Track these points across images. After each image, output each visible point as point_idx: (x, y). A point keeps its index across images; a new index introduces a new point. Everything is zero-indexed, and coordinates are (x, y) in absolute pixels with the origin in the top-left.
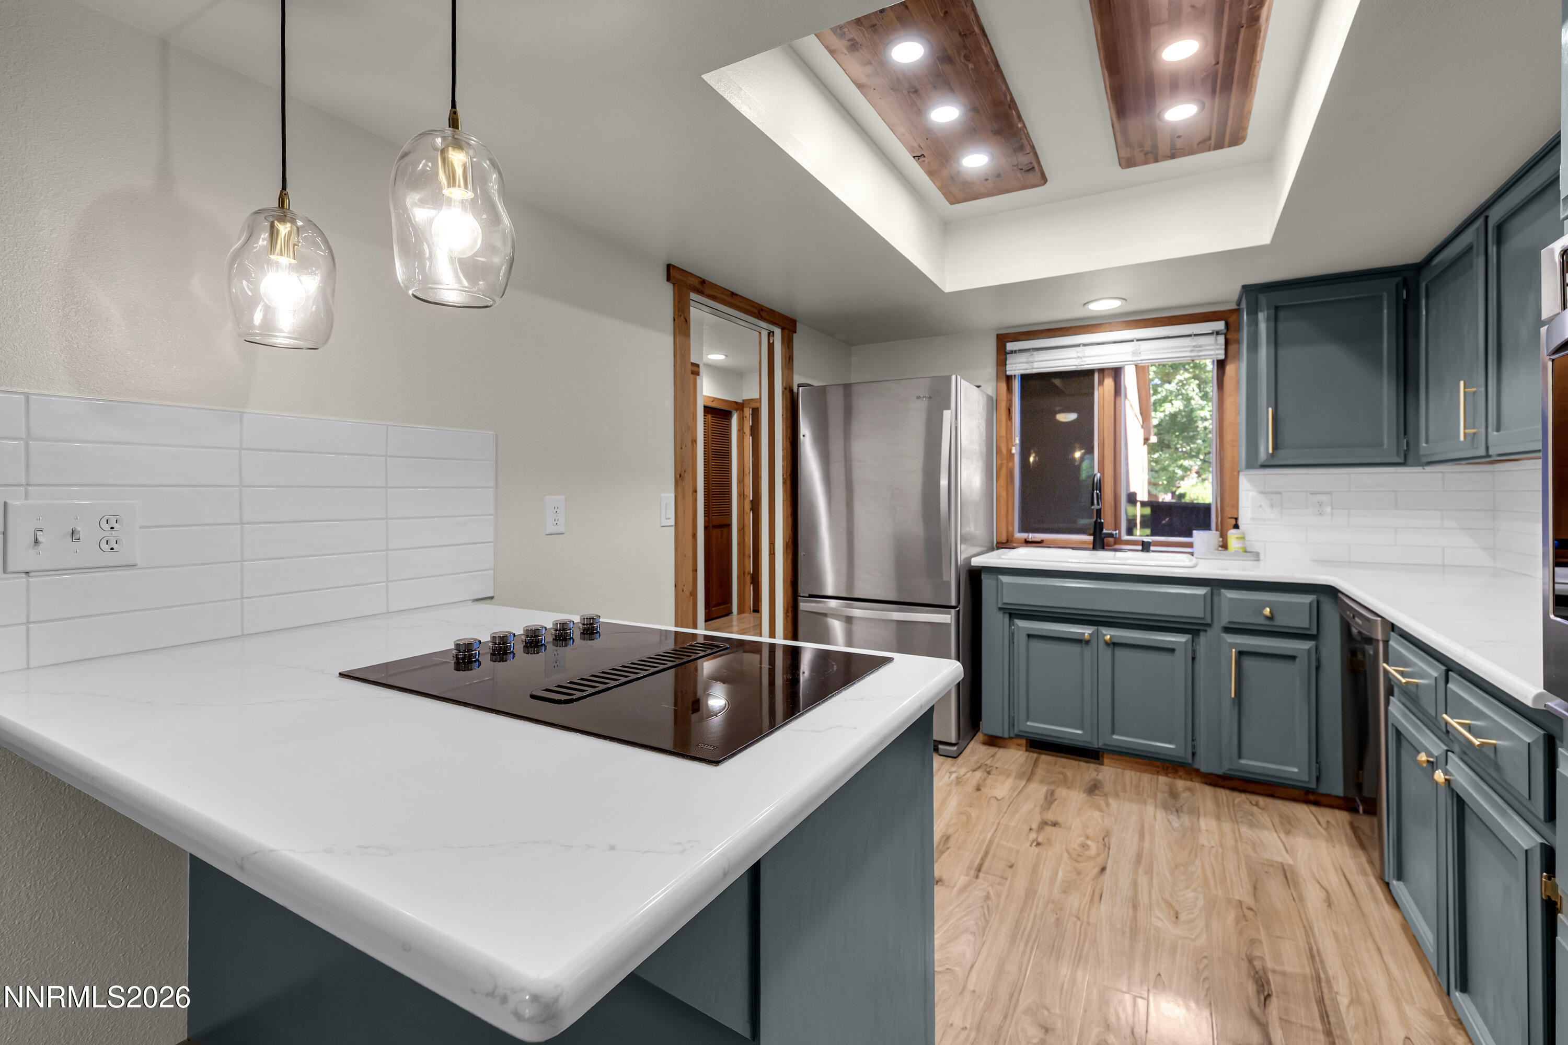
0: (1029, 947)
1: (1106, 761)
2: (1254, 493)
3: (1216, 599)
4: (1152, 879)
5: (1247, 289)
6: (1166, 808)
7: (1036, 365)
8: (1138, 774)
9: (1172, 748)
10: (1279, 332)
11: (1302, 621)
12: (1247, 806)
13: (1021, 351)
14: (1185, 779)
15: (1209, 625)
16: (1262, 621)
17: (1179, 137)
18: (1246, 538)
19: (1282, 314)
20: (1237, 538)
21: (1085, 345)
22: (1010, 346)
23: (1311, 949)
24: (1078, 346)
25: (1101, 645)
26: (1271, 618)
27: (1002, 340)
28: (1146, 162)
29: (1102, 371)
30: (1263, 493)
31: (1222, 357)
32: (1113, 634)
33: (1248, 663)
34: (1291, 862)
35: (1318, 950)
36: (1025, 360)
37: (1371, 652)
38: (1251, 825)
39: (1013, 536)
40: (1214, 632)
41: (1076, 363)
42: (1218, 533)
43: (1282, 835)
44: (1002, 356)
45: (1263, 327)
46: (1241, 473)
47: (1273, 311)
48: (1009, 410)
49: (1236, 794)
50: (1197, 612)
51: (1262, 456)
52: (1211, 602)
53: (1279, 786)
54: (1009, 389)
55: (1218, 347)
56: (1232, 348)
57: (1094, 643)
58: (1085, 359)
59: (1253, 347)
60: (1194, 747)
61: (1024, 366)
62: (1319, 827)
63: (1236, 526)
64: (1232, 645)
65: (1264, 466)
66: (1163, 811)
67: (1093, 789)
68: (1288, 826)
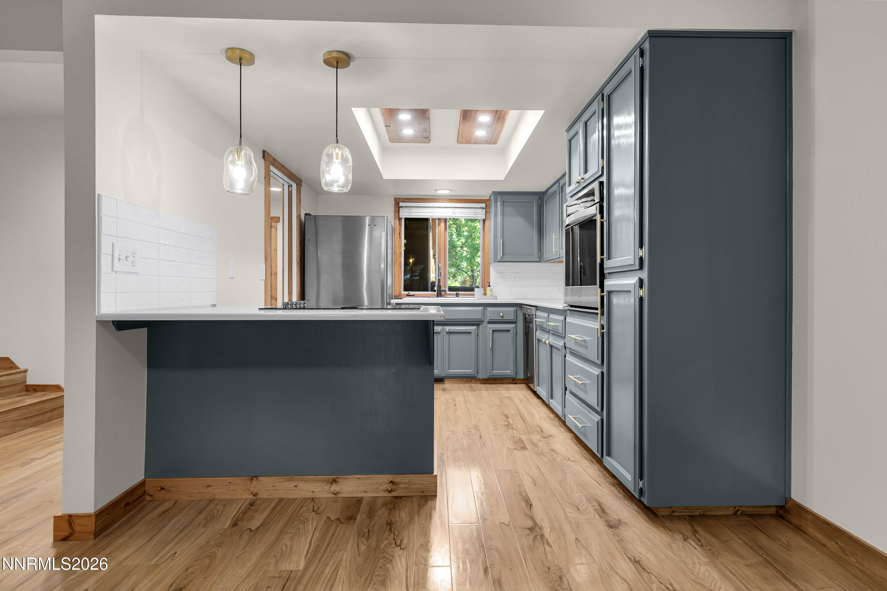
0: (440, 422)
1: (446, 382)
2: (495, 273)
3: (485, 311)
4: (471, 404)
5: (494, 193)
6: (469, 390)
7: (413, 214)
8: (458, 384)
9: (470, 372)
10: (504, 211)
11: (511, 317)
12: (495, 387)
13: (406, 207)
14: (474, 384)
15: (483, 321)
16: (500, 318)
17: (478, 139)
18: (493, 291)
19: (505, 204)
20: (490, 290)
21: (433, 207)
22: (401, 204)
23: (517, 409)
24: (431, 207)
25: (445, 333)
26: (502, 317)
27: (397, 202)
28: (466, 143)
29: (439, 219)
30: (498, 273)
31: (484, 218)
32: (449, 328)
33: (496, 335)
34: (510, 395)
35: (519, 409)
36: (408, 211)
37: (532, 326)
38: (497, 390)
39: (401, 293)
40: (485, 324)
41: (430, 215)
42: (483, 289)
43: (507, 391)
44: (397, 208)
45: (499, 208)
46: (490, 265)
47: (502, 203)
48: (400, 234)
49: (491, 385)
50: (478, 316)
51: (499, 258)
52: (484, 313)
53: (504, 379)
54: (400, 224)
55: (483, 214)
56: (488, 214)
57: (442, 333)
58: (434, 214)
59: (496, 215)
60: (478, 370)
61: (408, 214)
62: (517, 388)
63: (489, 286)
64: (491, 328)
65: (499, 262)
66: (470, 392)
67: (444, 390)
68: (508, 389)
